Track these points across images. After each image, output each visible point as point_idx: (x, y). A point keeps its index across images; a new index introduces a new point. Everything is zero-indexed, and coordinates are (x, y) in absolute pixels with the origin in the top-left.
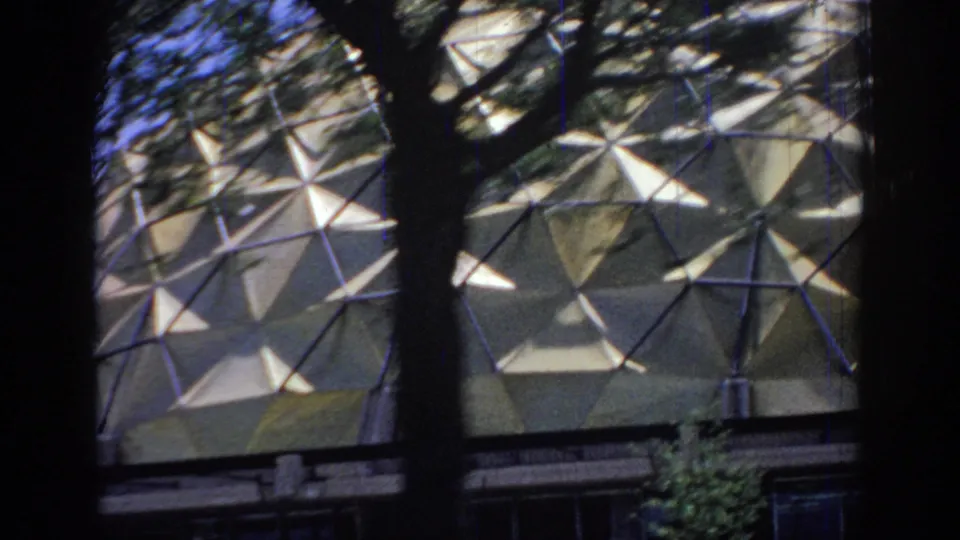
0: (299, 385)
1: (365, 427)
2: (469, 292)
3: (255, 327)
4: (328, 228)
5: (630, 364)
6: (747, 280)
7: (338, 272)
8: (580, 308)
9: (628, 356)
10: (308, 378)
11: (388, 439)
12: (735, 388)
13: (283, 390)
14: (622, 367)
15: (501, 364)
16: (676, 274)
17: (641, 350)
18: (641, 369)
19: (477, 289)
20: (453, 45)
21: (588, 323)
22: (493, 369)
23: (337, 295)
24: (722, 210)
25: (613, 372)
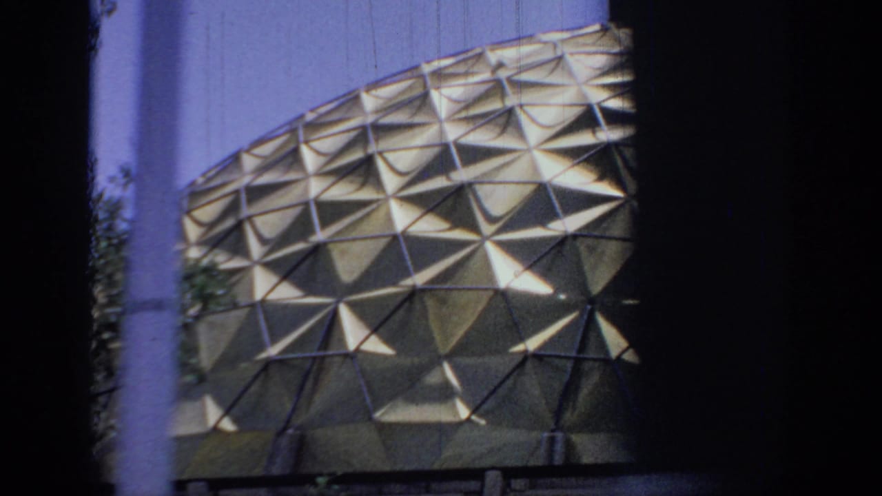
0: (228, 425)
1: (271, 458)
2: (360, 356)
3: (202, 378)
4: (263, 301)
5: (474, 417)
6: (573, 354)
7: (266, 337)
8: (443, 373)
9: (475, 411)
10: (236, 421)
11: (288, 471)
12: (552, 440)
13: (216, 429)
14: (468, 420)
15: (377, 415)
16: (520, 348)
17: (485, 407)
18: (483, 422)
19: (367, 353)
20: (381, 153)
21: (446, 384)
22: (370, 419)
23: (263, 355)
24: (562, 297)
25: (461, 424)
